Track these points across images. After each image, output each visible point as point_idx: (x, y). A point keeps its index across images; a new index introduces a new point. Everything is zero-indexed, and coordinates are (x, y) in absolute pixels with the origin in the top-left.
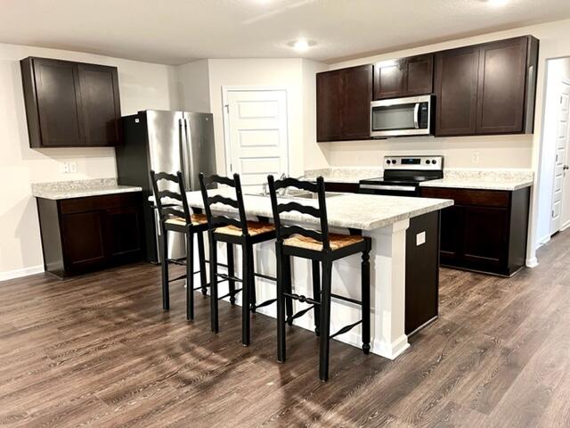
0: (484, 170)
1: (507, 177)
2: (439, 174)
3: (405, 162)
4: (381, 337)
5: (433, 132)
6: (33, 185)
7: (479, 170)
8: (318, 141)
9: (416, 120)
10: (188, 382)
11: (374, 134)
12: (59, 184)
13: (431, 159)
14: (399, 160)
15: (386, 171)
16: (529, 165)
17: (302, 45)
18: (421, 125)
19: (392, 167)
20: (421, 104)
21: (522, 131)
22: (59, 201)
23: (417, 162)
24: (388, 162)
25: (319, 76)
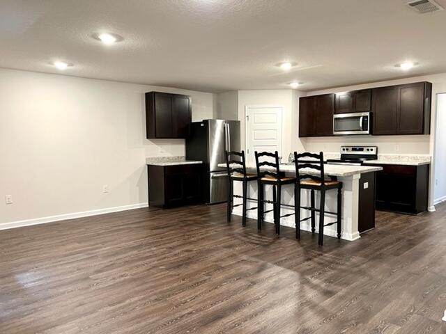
0: (402, 155)
1: (415, 159)
2: (375, 157)
3: (354, 149)
4: (347, 231)
5: (371, 133)
6: (147, 159)
7: (398, 155)
8: (300, 136)
9: (361, 125)
10: (258, 244)
11: (335, 133)
12: (158, 158)
13: (370, 148)
14: (350, 149)
15: (342, 155)
16: (428, 153)
17: (295, 85)
18: (364, 128)
19: (346, 152)
20: (364, 117)
21: (423, 133)
22: (165, 167)
23: (362, 150)
24: (344, 150)
25: (300, 98)
